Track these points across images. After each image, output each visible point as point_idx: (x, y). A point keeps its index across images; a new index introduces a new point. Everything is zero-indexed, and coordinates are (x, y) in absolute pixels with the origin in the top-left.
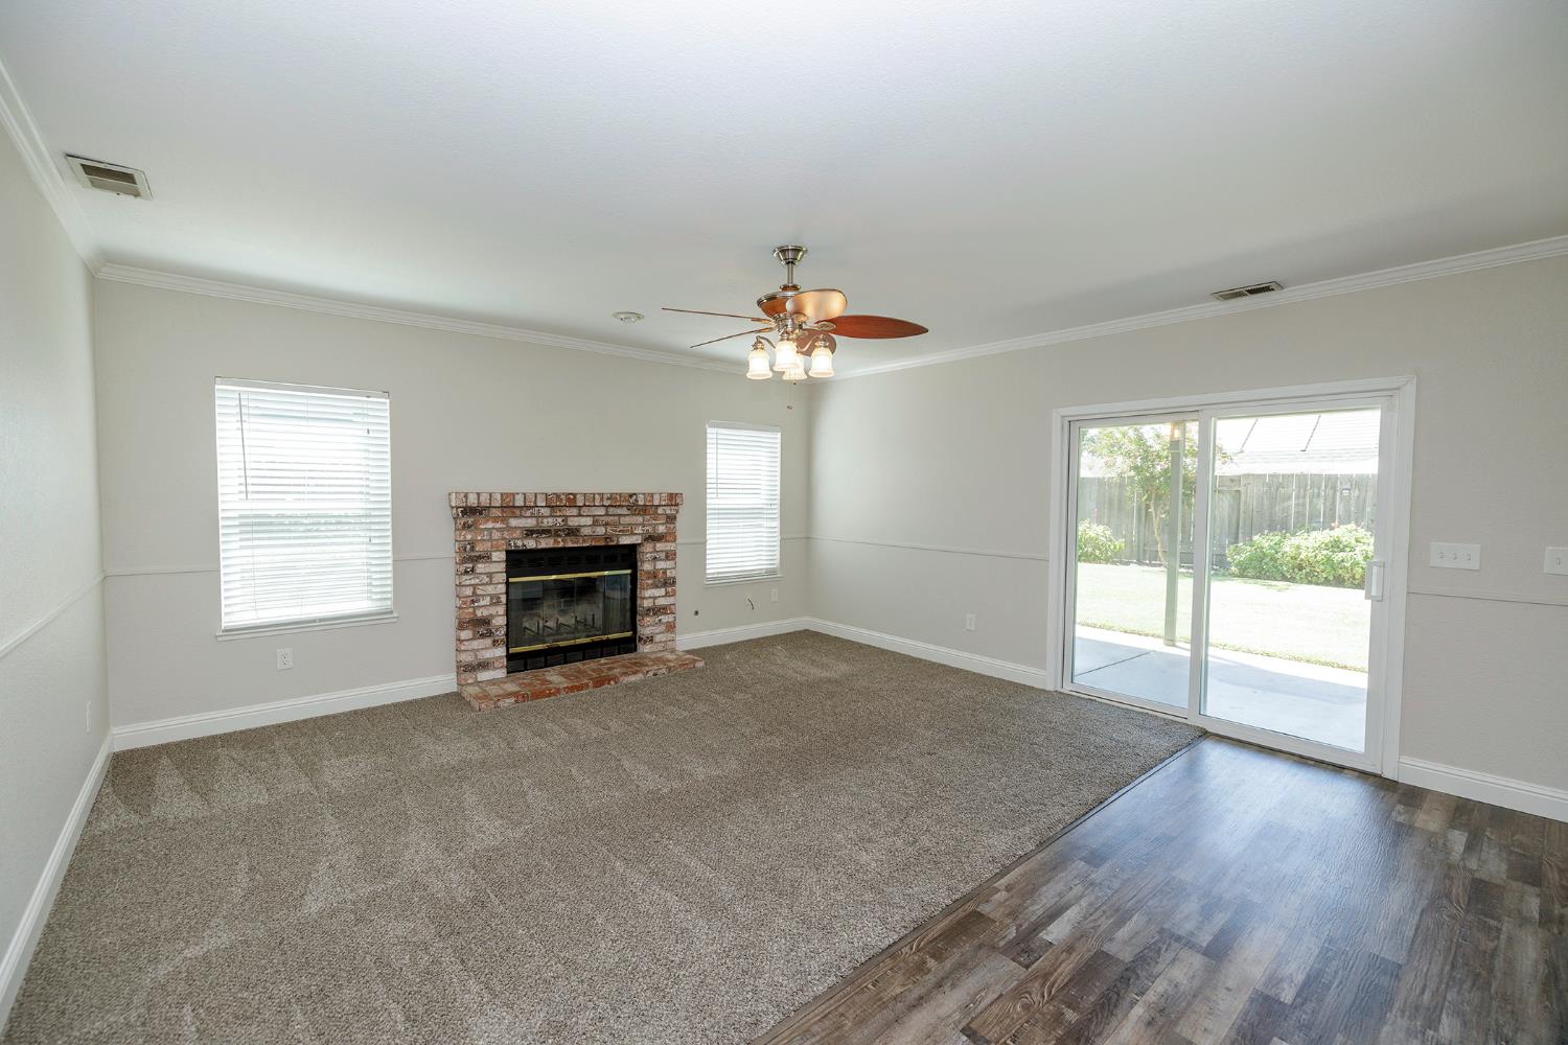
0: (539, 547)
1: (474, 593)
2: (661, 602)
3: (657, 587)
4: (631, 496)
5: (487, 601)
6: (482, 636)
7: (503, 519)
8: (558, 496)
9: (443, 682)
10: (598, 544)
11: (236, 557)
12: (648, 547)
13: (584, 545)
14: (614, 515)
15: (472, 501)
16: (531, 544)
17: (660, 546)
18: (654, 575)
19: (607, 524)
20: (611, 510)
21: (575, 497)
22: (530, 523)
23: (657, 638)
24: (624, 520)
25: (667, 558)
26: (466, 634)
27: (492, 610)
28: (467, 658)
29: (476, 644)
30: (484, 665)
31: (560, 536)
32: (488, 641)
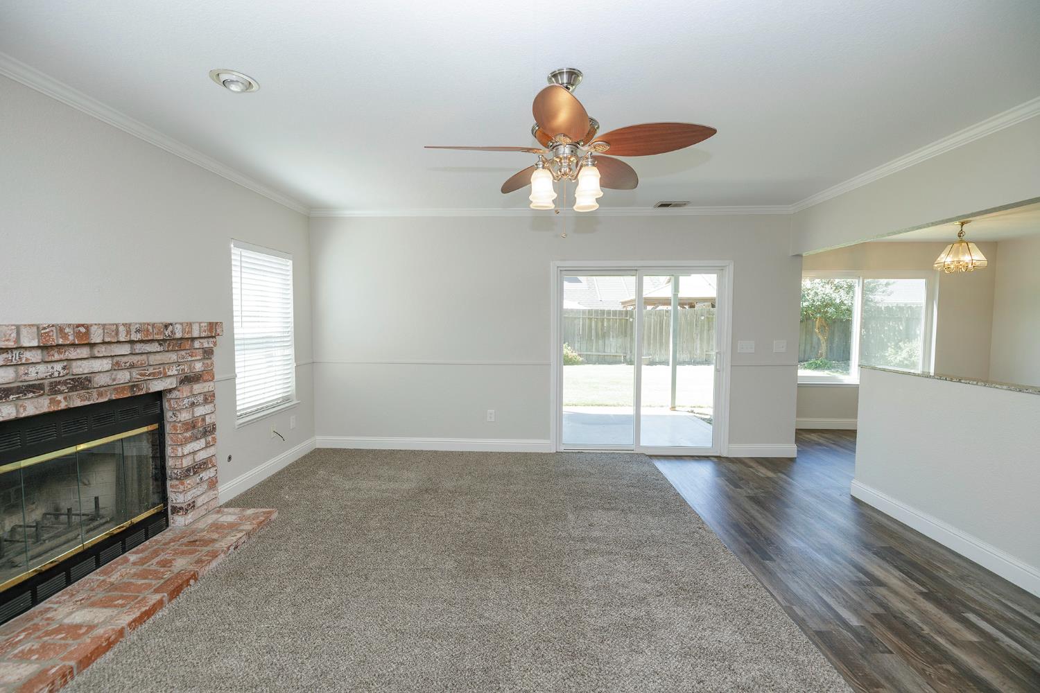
0: (23, 415)
2: (202, 456)
3: (197, 439)
4: (166, 326)
8: (61, 330)
10: (121, 396)
13: (101, 400)
14: (142, 354)
17: (198, 388)
19: (132, 366)
20: (139, 348)
21: (88, 333)
24: (154, 359)
25: (206, 401)
31: (61, 392)
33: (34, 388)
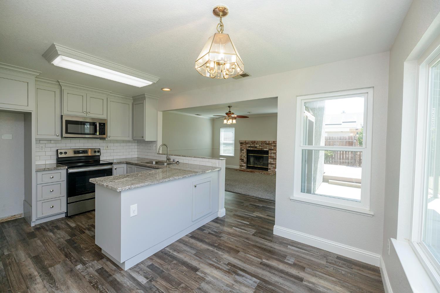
3: (271, 159)
4: (265, 141)
6: (242, 162)
7: (246, 145)
9: (238, 167)
11: (222, 148)
12: (270, 151)
16: (249, 149)
17: (272, 151)
18: (271, 157)
22: (249, 145)
23: (271, 169)
24: (265, 146)
25: (274, 154)
26: (241, 161)
28: (241, 164)
30: (242, 166)
32: (243, 163)
33: (251, 147)
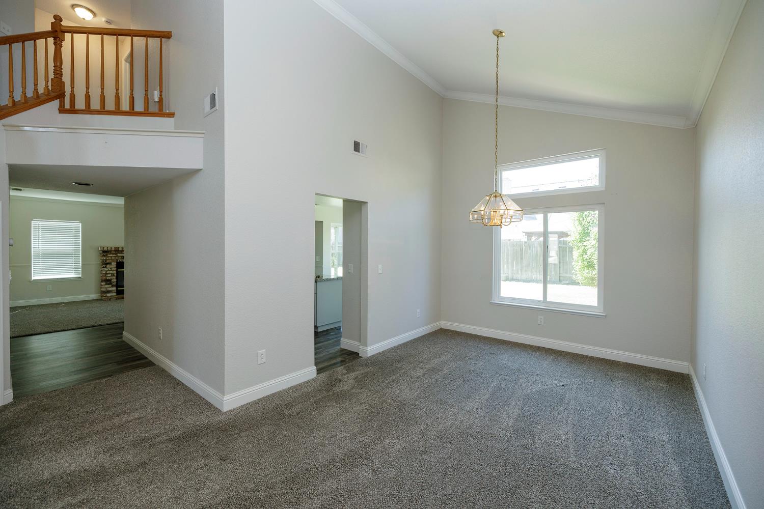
1: (106, 273)
5: (110, 275)
15: (105, 249)
27: (112, 278)
29: (106, 286)
